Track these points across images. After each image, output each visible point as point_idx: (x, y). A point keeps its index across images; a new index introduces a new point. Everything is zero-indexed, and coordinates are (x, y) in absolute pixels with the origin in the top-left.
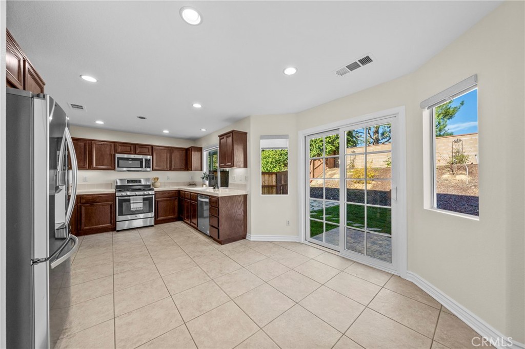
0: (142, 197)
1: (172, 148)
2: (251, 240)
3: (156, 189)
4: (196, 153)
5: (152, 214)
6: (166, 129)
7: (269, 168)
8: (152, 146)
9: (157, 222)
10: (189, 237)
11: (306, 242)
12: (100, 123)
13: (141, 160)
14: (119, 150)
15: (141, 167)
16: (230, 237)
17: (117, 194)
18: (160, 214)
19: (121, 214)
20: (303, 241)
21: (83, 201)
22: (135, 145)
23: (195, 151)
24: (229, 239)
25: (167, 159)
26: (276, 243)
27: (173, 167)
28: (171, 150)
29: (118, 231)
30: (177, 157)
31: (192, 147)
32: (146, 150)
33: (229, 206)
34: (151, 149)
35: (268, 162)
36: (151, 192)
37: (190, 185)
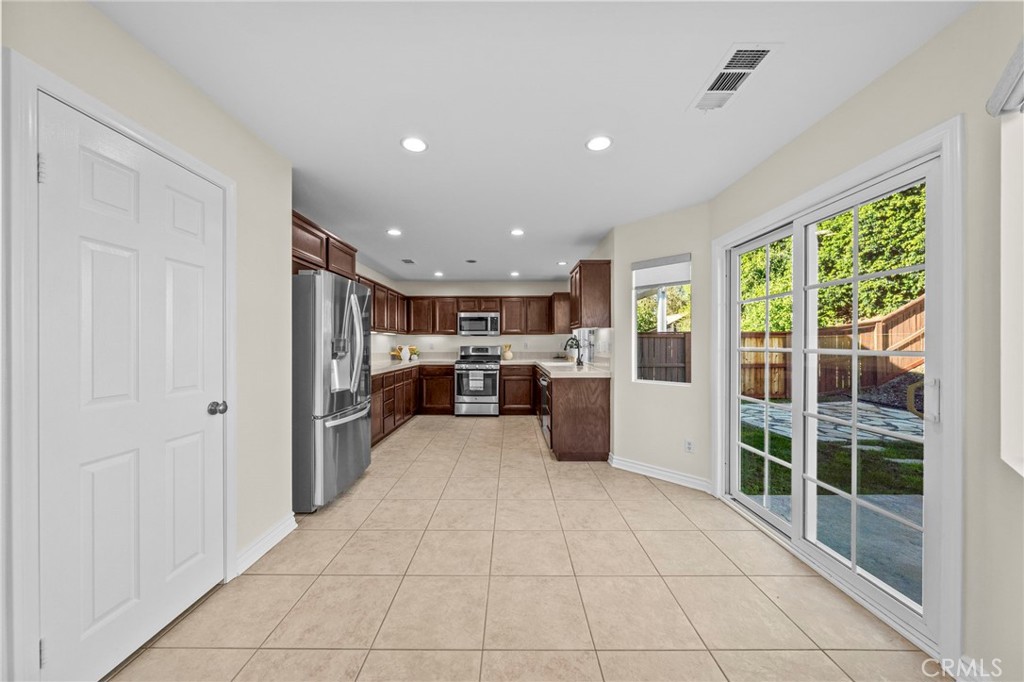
0: (482, 372)
1: (527, 297)
2: (613, 465)
3: (502, 362)
4: (562, 303)
5: (495, 399)
6: (514, 270)
7: (781, 323)
8: (501, 299)
9: (503, 412)
10: (525, 440)
11: (727, 499)
12: (439, 274)
13: (485, 319)
14: (462, 308)
15: (486, 329)
16: (574, 452)
17: (457, 366)
18: (507, 400)
19: (460, 393)
20: (719, 492)
21: (425, 373)
22: (479, 299)
23: (559, 300)
24: (571, 453)
25: (521, 315)
26: (655, 482)
27: (529, 329)
28: (527, 301)
29: (458, 416)
30: (534, 311)
31: (555, 294)
32: (492, 305)
33: (571, 396)
34: (498, 302)
35: (780, 308)
36: (493, 366)
37: (558, 357)
